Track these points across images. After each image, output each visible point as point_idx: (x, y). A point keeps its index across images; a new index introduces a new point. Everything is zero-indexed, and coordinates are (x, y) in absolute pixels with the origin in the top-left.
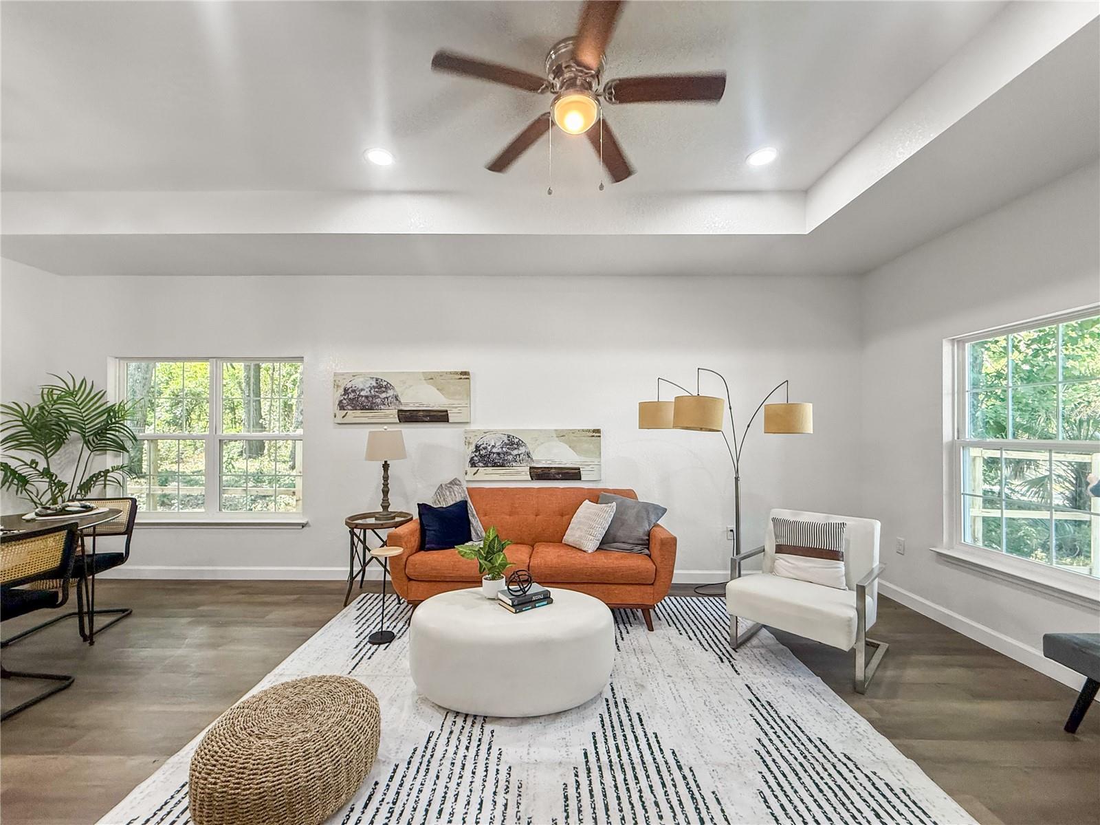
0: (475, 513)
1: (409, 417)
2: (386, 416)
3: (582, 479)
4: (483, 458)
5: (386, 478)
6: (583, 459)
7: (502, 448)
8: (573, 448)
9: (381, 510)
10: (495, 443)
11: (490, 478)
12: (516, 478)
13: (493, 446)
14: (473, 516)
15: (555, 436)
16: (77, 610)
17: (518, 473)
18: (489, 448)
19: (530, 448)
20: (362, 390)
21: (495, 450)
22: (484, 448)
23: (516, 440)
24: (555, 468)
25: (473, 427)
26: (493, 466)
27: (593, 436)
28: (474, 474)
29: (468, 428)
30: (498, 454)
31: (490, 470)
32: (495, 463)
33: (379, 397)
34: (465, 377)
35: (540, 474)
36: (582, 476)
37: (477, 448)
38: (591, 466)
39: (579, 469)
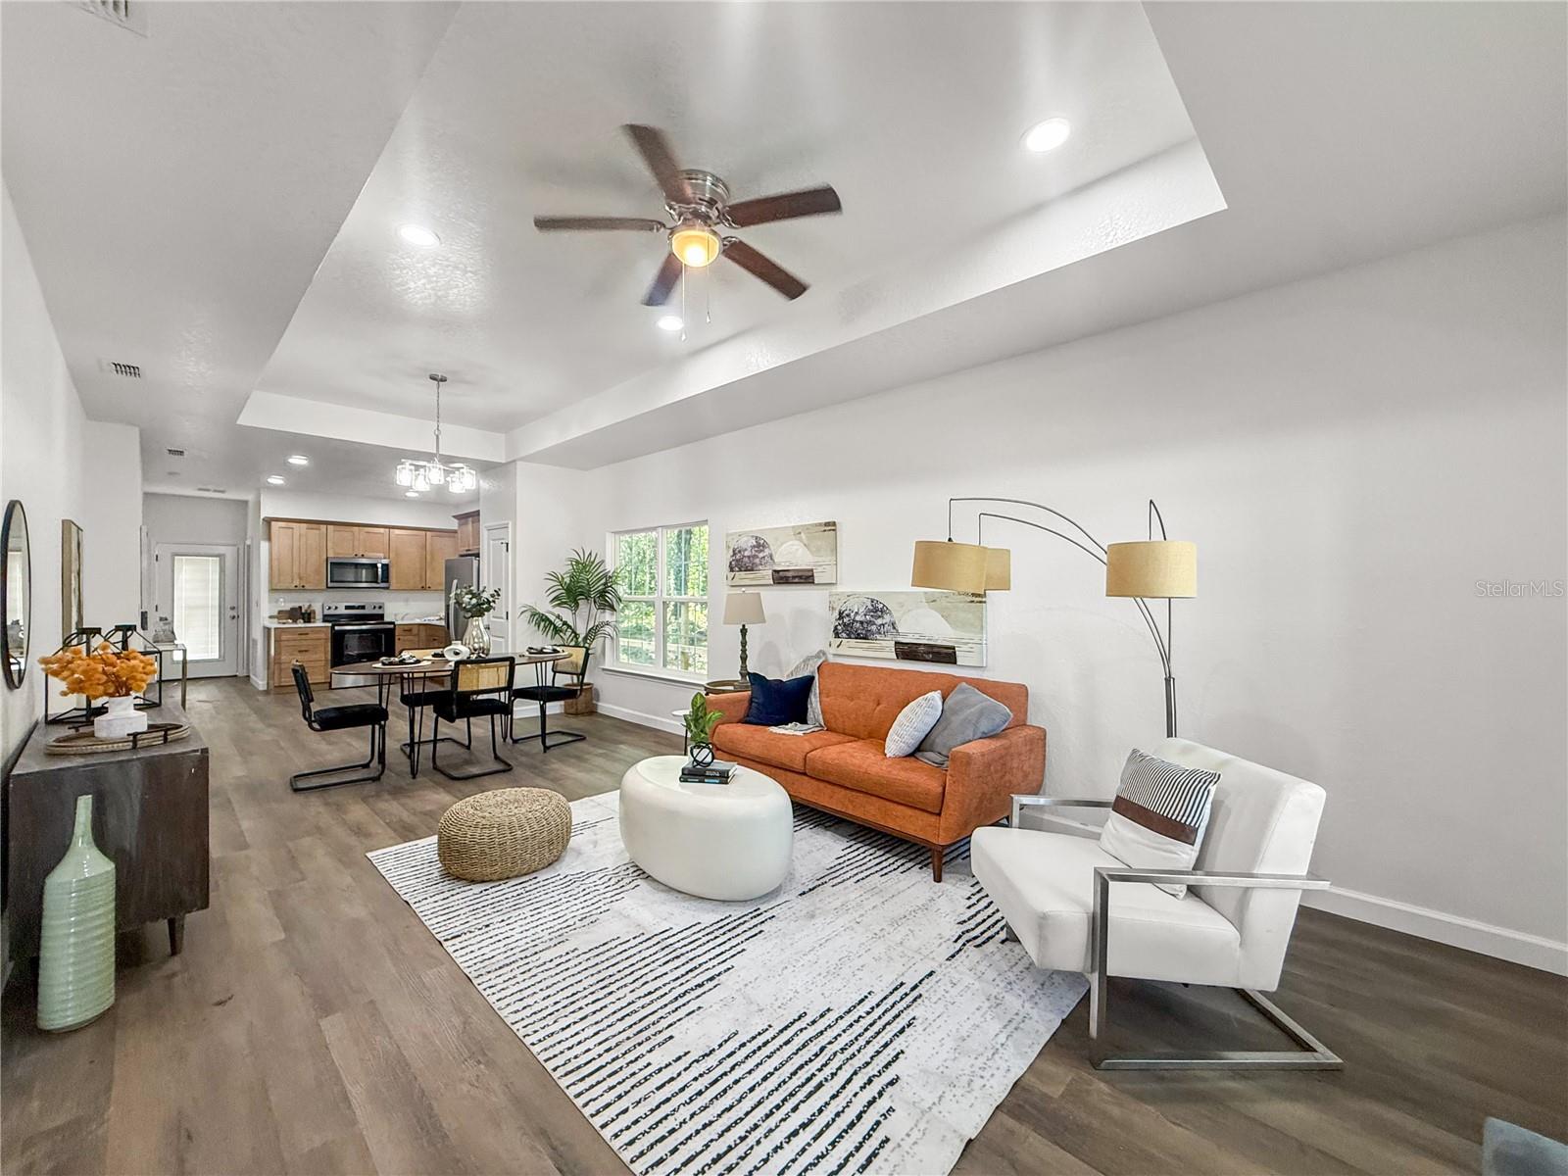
0: (818, 692)
1: (782, 578)
2: (763, 577)
3: (958, 663)
4: (849, 628)
5: (744, 644)
6: (960, 634)
7: (865, 615)
8: (946, 618)
9: (739, 678)
10: (858, 609)
11: (853, 653)
12: (878, 655)
13: (857, 613)
14: (815, 695)
15: (924, 600)
16: (540, 733)
17: (882, 649)
18: (852, 615)
19: (896, 615)
20: (746, 550)
21: (858, 618)
22: (848, 615)
23: (881, 606)
24: (925, 645)
25: (839, 589)
26: (856, 638)
27: (972, 602)
28: (838, 646)
29: (834, 590)
30: (862, 623)
31: (853, 642)
32: (858, 634)
33: (758, 557)
34: (830, 528)
35: (907, 652)
36: (958, 659)
37: (841, 616)
38: (970, 645)
39: (954, 648)
